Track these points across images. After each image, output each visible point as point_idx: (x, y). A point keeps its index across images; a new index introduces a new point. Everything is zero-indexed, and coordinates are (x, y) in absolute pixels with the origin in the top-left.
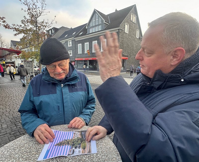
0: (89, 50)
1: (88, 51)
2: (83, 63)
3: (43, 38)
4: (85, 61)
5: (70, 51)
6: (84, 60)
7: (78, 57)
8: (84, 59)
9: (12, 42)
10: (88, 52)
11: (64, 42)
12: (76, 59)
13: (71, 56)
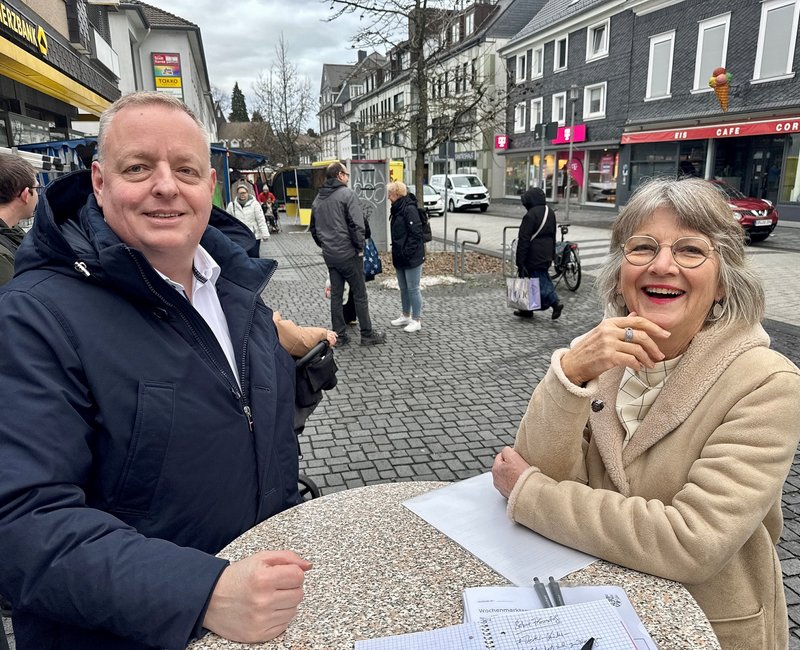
0: (723, 71)
1: (721, 77)
2: (669, 159)
3: (456, 30)
4: (686, 146)
5: (592, 90)
6: (682, 142)
7: (641, 127)
8: (681, 135)
9: (329, 75)
10: (719, 85)
11: (561, 38)
12: (627, 140)
13: (599, 122)
